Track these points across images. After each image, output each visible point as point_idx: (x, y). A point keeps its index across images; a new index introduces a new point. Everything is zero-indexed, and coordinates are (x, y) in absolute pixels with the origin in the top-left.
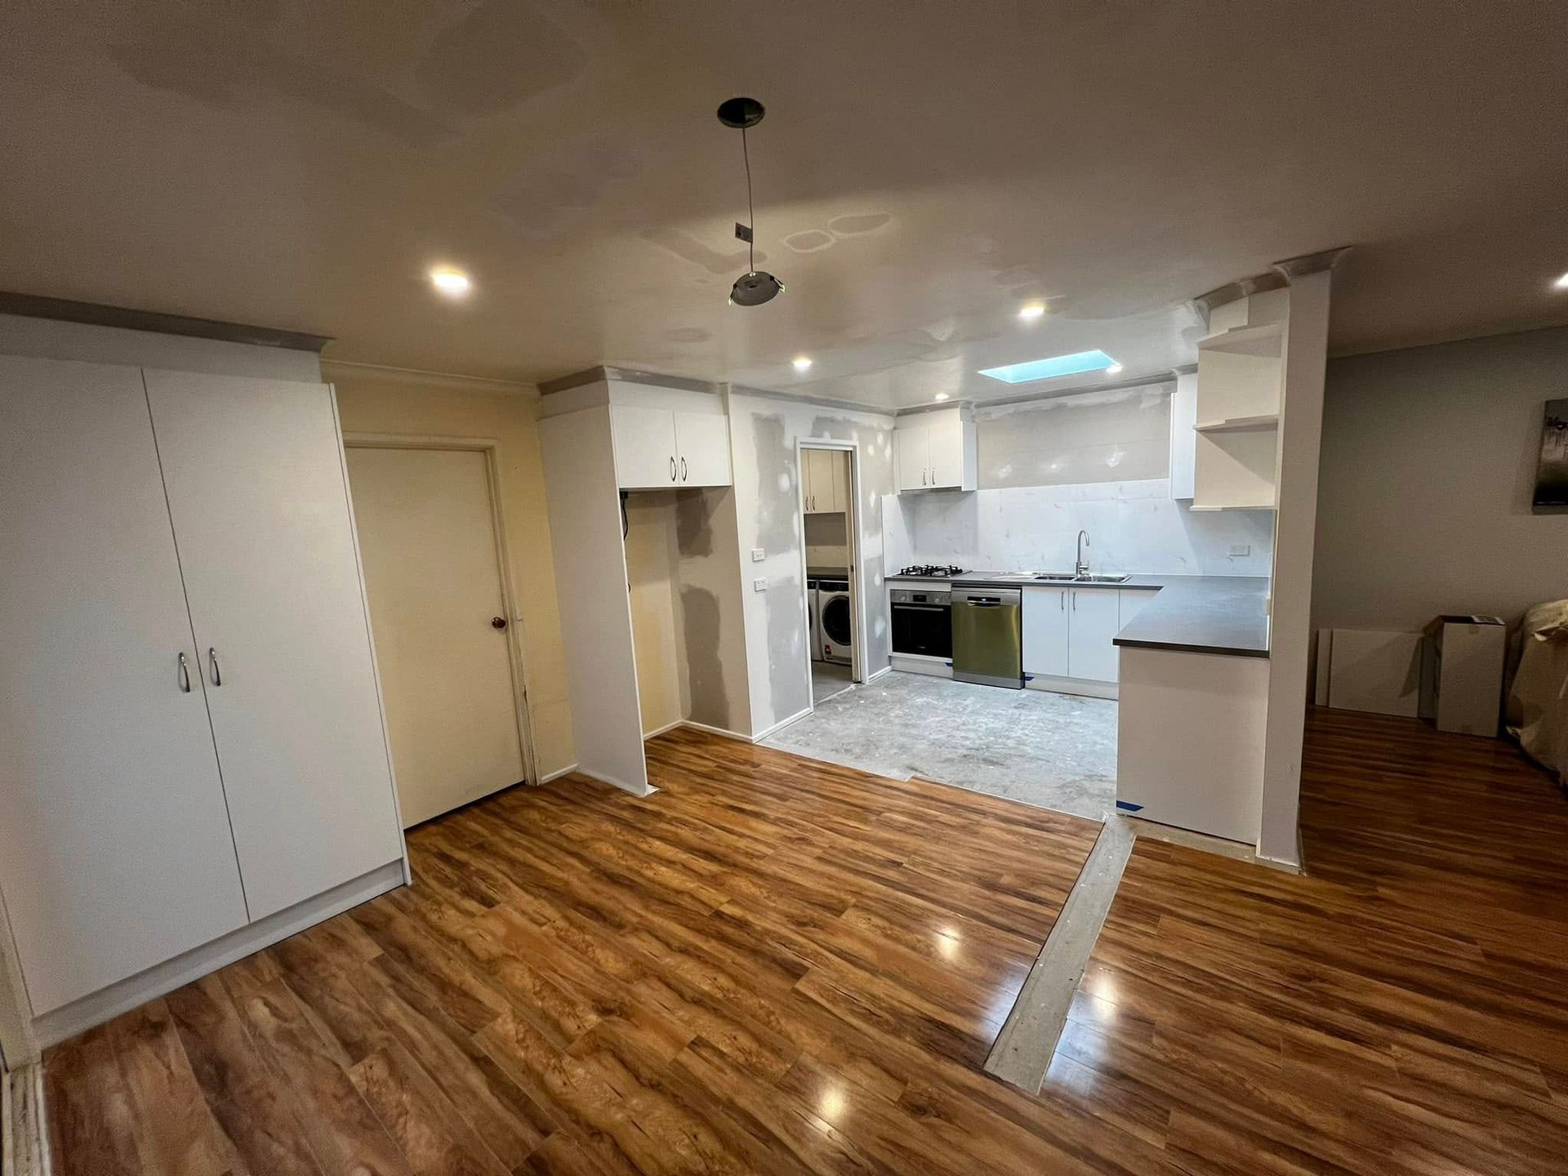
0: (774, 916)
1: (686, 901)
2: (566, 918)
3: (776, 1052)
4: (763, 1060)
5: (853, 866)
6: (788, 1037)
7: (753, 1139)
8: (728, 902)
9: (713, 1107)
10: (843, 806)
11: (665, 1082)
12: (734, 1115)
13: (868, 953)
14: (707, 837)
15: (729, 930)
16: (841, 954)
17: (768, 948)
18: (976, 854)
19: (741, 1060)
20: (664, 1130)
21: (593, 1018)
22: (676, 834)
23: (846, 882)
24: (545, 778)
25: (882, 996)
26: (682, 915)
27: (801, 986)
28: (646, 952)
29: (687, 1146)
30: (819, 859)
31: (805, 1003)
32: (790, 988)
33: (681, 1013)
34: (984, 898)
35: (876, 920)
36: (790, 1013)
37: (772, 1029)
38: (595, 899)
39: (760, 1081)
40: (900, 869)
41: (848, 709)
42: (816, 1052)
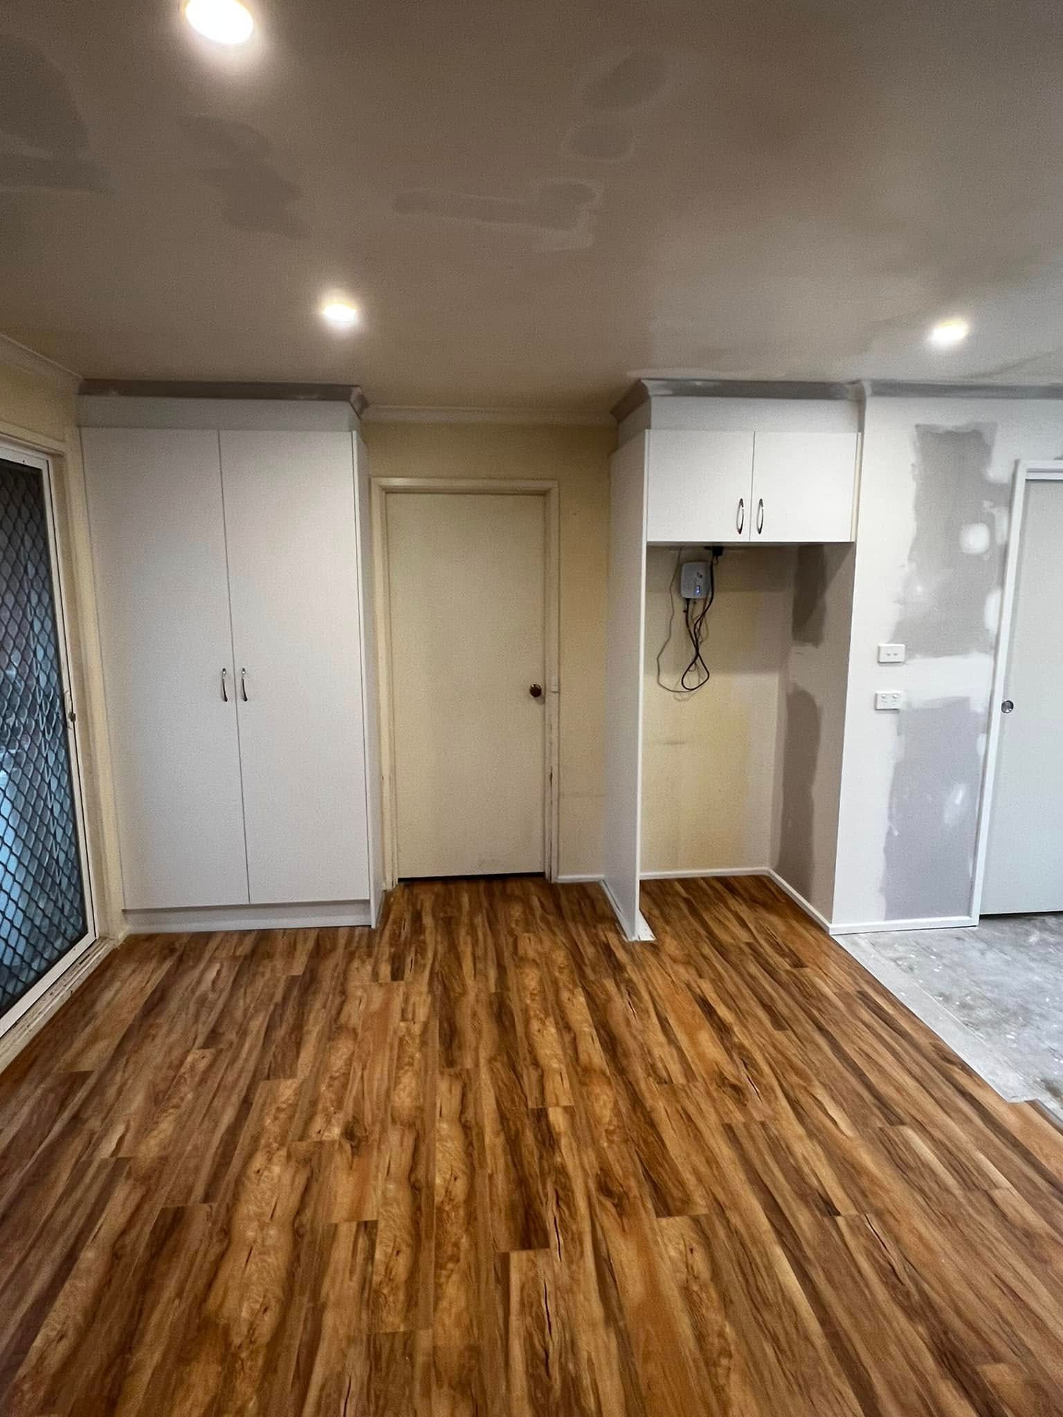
0: (590, 1158)
1: (529, 1077)
2: (426, 1026)
3: (411, 1302)
4: (391, 1299)
5: (759, 1166)
6: (438, 1299)
7: (294, 1363)
8: (565, 1108)
9: (305, 1299)
10: (853, 1080)
11: (307, 1239)
12: (309, 1326)
13: (634, 1288)
14: (634, 1022)
15: (529, 1138)
16: (604, 1265)
17: (540, 1187)
18: (994, 1294)
19: (376, 1279)
20: (258, 1278)
21: (336, 1132)
22: (609, 999)
23: (722, 1180)
24: (565, 878)
25: (584, 1355)
26: (510, 1090)
27: (518, 1260)
28: (438, 1105)
29: (252, 1310)
30: (729, 1129)
31: (498, 1280)
32: (503, 1248)
33: (391, 1186)
34: (913, 1368)
35: (700, 1262)
36: (472, 1278)
37: (437, 1276)
38: (465, 1023)
39: (364, 1316)
40: (826, 1221)
41: (1048, 944)
42: (440, 1343)
